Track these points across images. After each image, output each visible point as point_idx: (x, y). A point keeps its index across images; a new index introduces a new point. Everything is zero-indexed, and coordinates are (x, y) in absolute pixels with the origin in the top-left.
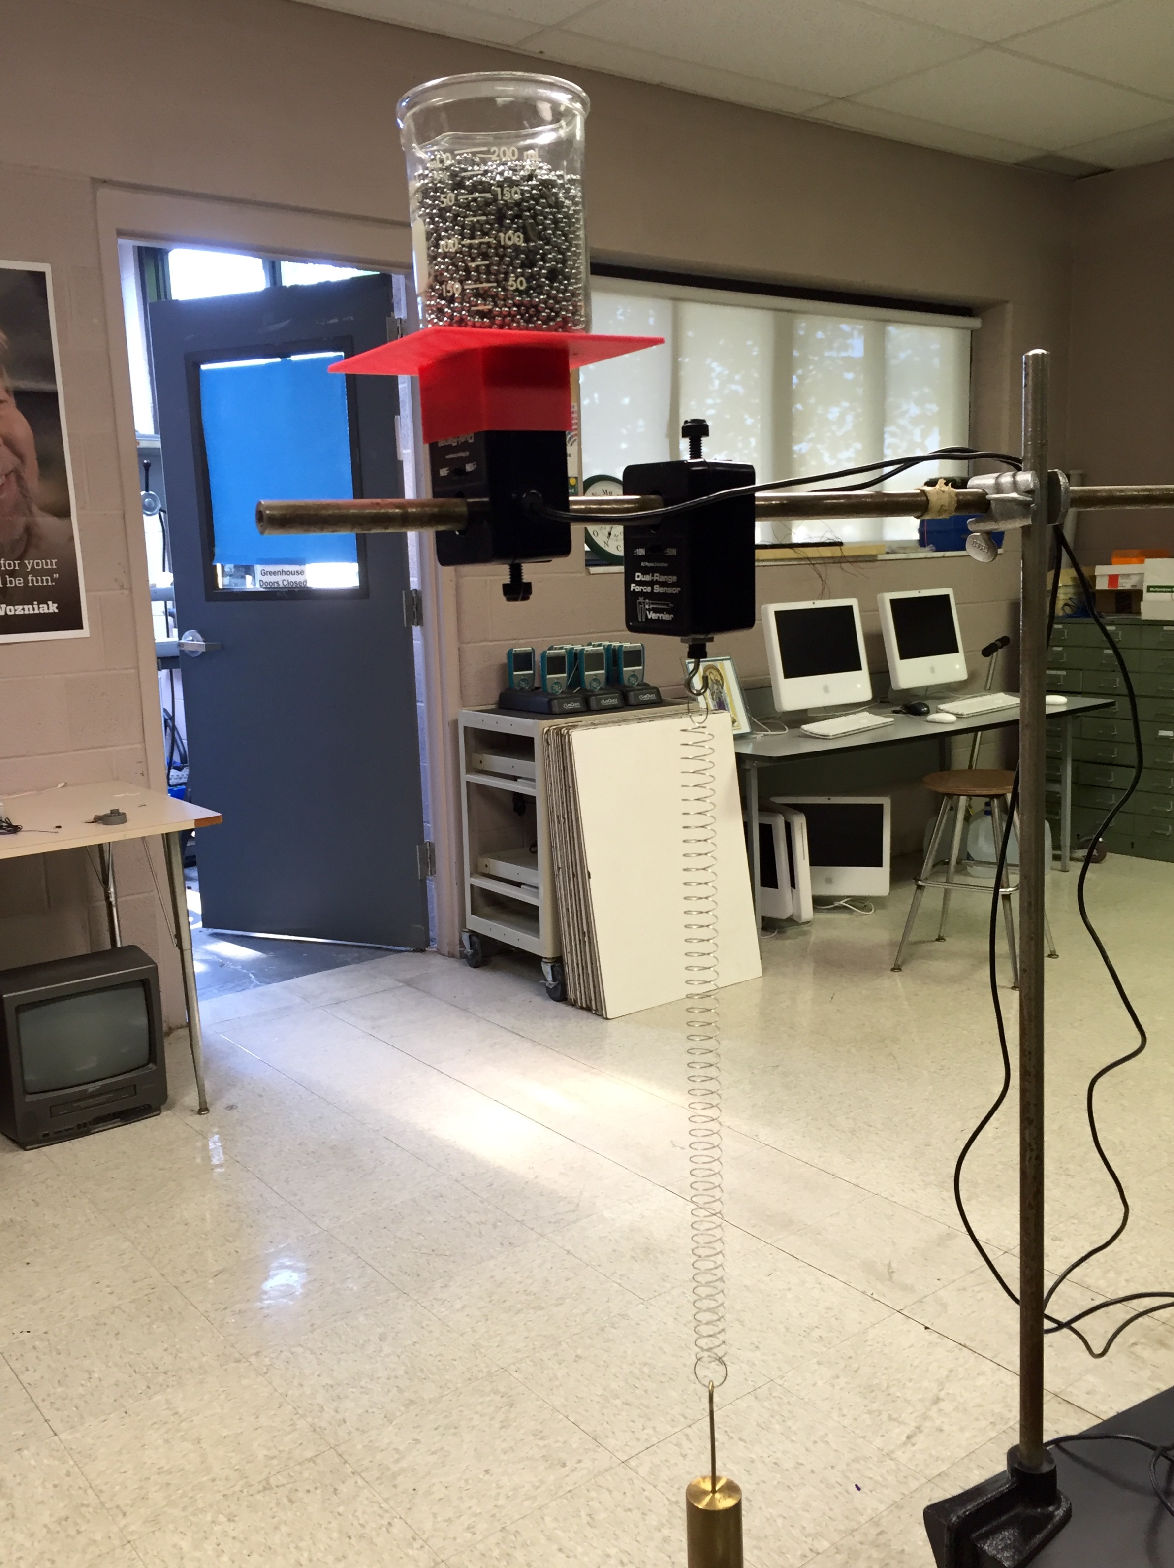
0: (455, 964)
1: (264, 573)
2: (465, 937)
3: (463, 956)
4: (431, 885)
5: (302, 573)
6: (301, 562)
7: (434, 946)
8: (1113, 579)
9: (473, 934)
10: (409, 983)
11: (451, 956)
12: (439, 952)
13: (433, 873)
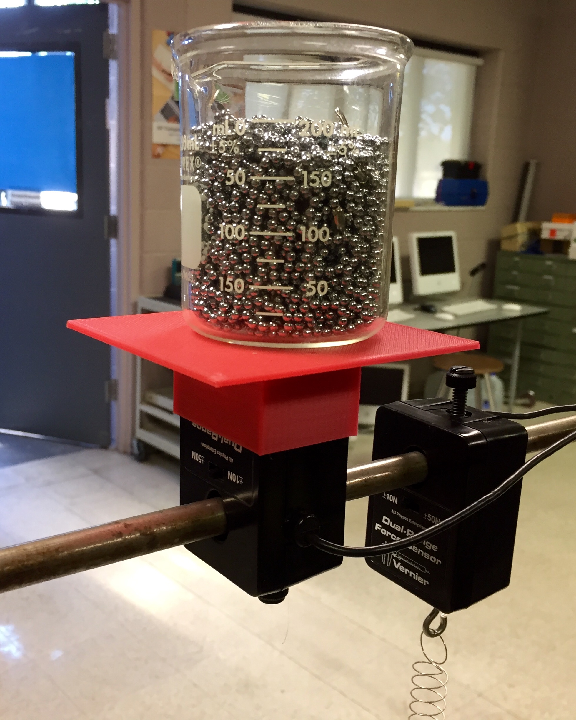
0: (127, 459)
1: (13, 196)
2: (135, 443)
3: (132, 454)
4: (114, 406)
5: (38, 197)
6: (38, 190)
7: (113, 446)
8: (553, 232)
9: (140, 442)
10: (96, 472)
11: (125, 453)
12: (117, 450)
13: (116, 399)
